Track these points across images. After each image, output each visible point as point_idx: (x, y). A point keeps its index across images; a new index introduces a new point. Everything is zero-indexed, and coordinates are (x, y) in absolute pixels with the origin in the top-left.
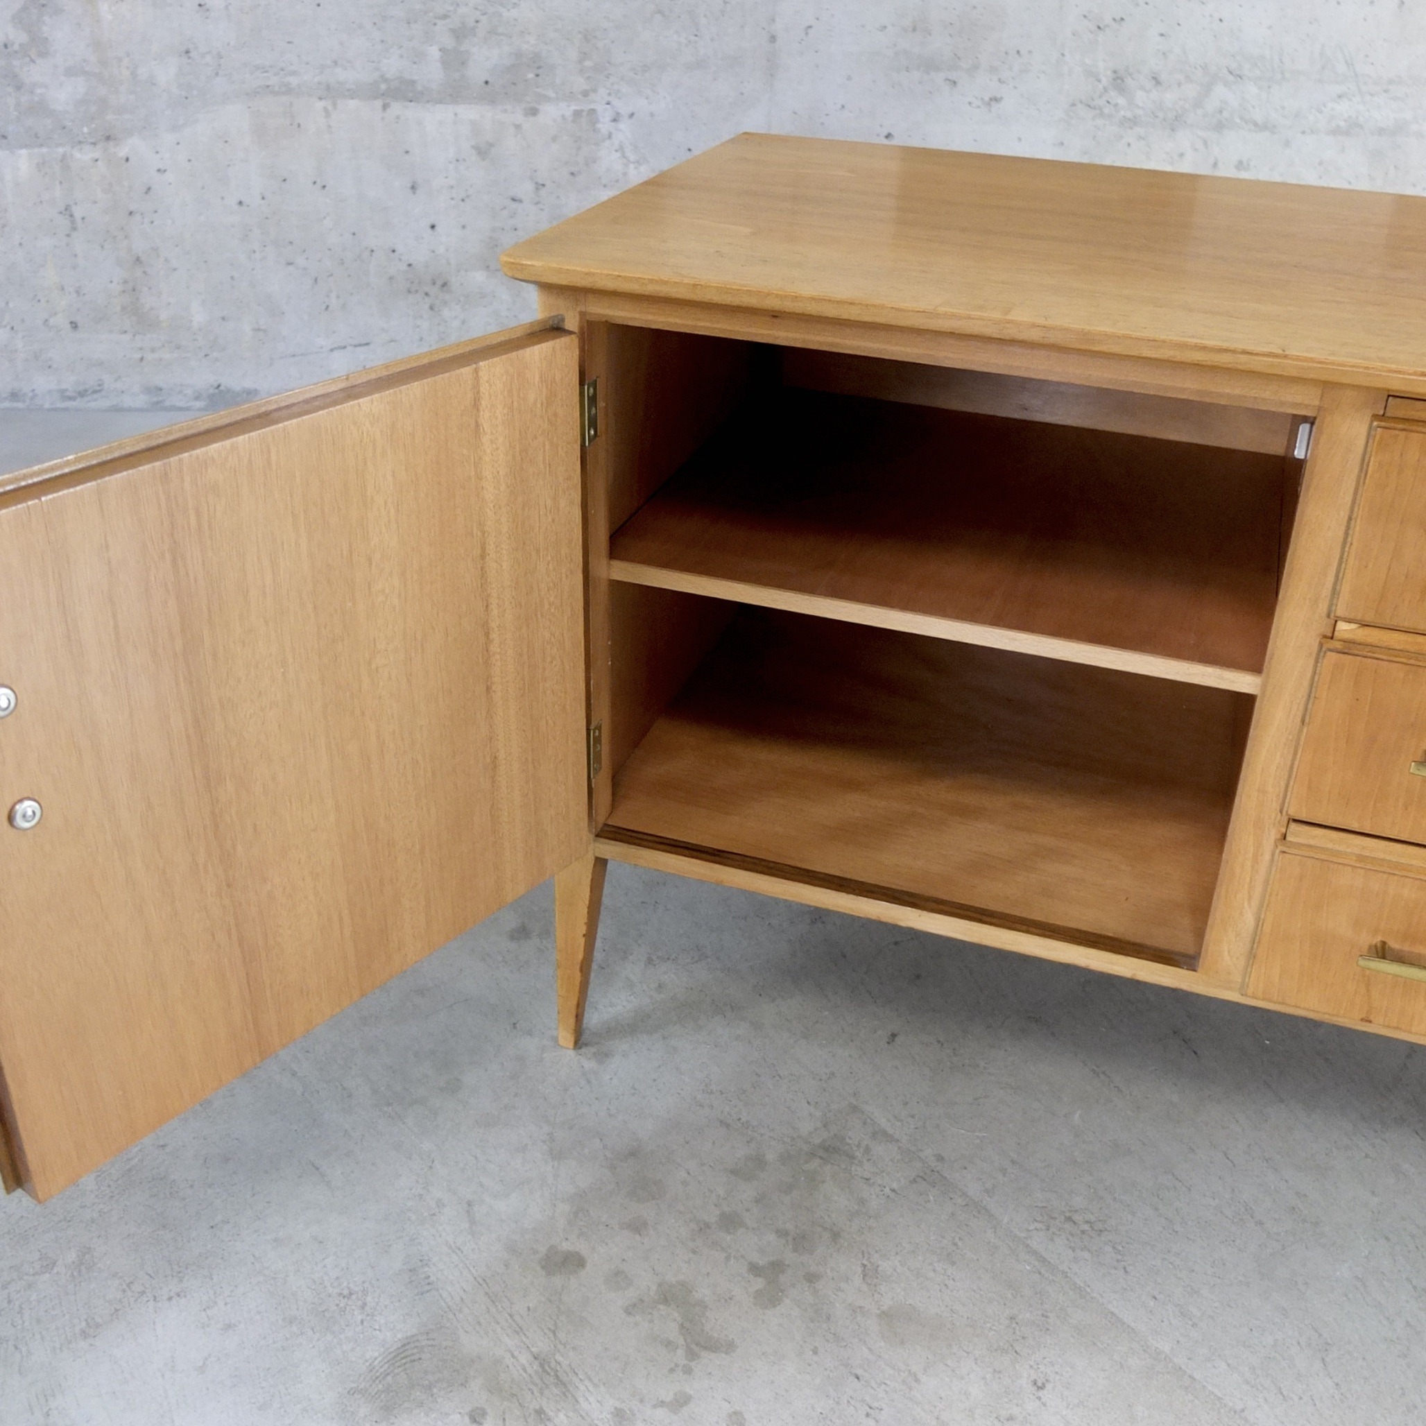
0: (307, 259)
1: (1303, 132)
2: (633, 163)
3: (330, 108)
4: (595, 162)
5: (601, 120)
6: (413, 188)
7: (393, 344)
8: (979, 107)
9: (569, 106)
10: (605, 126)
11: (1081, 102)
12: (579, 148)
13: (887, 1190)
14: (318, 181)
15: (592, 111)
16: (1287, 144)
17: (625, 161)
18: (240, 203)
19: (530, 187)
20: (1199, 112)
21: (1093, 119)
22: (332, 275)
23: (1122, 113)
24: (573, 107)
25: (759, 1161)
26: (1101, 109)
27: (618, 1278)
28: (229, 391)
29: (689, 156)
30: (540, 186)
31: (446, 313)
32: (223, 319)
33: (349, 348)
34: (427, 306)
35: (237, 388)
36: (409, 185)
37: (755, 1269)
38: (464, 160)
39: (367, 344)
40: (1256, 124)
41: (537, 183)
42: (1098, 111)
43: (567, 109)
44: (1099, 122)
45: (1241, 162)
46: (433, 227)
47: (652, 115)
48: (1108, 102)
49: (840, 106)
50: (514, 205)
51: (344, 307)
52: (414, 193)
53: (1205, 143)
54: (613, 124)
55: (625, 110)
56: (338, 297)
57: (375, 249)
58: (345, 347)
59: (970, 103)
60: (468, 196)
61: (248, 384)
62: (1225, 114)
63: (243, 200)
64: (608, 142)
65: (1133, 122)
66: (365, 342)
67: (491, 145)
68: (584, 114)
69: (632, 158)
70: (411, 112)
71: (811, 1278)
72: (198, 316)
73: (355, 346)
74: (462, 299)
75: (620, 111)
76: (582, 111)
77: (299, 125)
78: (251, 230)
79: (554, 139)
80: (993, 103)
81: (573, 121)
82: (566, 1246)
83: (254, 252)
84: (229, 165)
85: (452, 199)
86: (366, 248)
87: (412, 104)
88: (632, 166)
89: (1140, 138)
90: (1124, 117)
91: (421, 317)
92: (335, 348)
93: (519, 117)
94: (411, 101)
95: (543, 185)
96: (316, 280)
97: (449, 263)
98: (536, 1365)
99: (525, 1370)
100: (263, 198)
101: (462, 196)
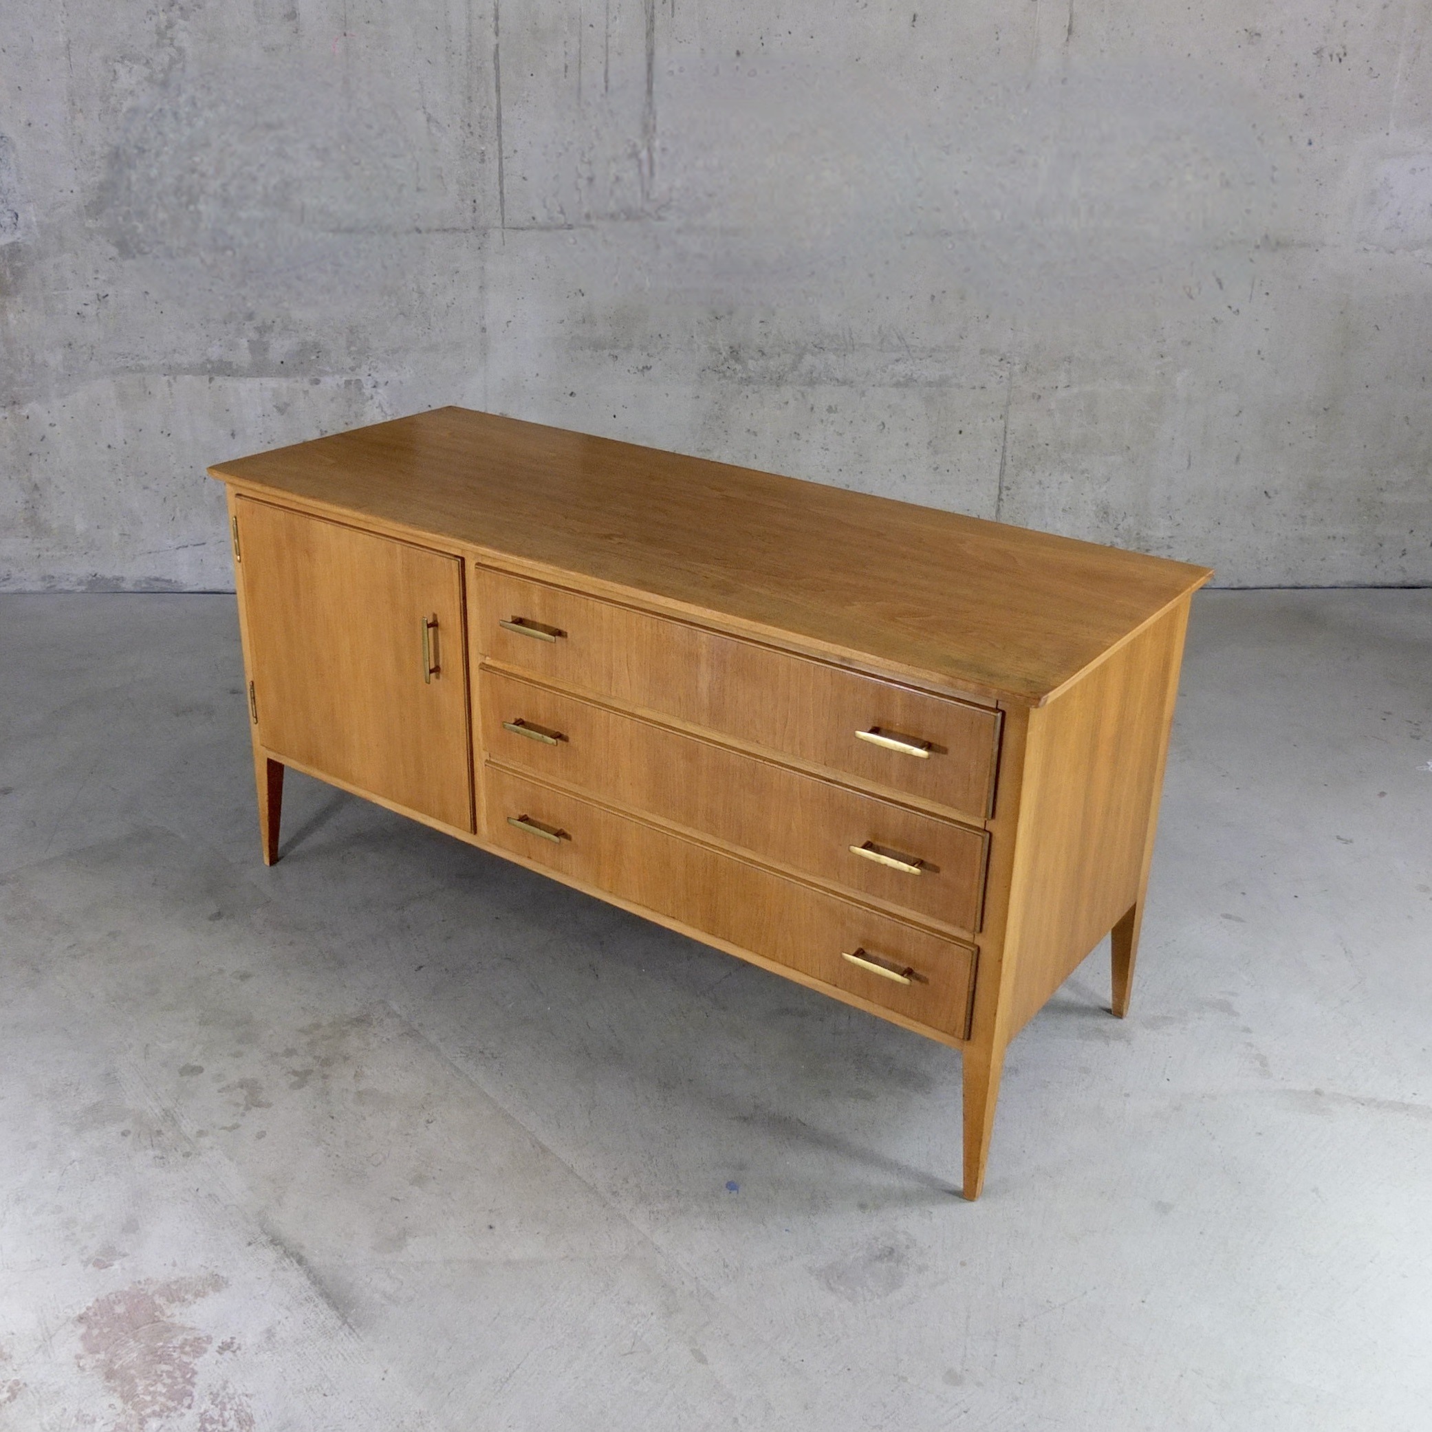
0: (158, 484)
1: (874, 386)
2: (390, 415)
3: (172, 381)
4: (362, 415)
5: (364, 385)
6: (233, 435)
7: (222, 543)
8: (635, 373)
9: (341, 378)
10: (368, 390)
11: (709, 368)
12: (350, 406)
13: (384, 1040)
14: (165, 430)
15: (359, 381)
16: (863, 394)
17: (383, 414)
18: (109, 447)
19: (316, 433)
20: (796, 373)
21: (719, 379)
22: (176, 496)
23: (740, 375)
24: (344, 378)
25: (317, 1026)
26: (723, 372)
27: (219, 1077)
28: (103, 578)
29: (429, 409)
32: (98, 527)
33: (190, 547)
35: (109, 575)
36: (230, 433)
37: (295, 1073)
38: (269, 415)
39: (204, 544)
40: (838, 381)
41: (321, 430)
42: (721, 374)
43: (340, 379)
44: (723, 381)
45: (830, 407)
47: (401, 382)
48: (729, 368)
49: (535, 374)
51: (186, 517)
52: (234, 438)
53: (803, 394)
54: (374, 389)
55: (381, 380)
56: (181, 511)
58: (187, 547)
59: (629, 371)
60: (272, 440)
61: (117, 574)
62: (814, 375)
63: (111, 444)
64: (370, 402)
65: (747, 381)
66: (202, 542)
67: (287, 405)
68: (353, 382)
70: (229, 383)
71: (325, 1077)
72: (80, 526)
73: (195, 545)
75: (378, 380)
76: (351, 381)
77: (150, 393)
78: (117, 465)
79: (332, 400)
80: (645, 370)
81: (345, 388)
82: (196, 1064)
83: (120, 480)
84: (100, 421)
85: (261, 442)
86: (200, 477)
87: (230, 378)
88: (389, 417)
89: (754, 392)
90: (742, 378)
92: (180, 547)
93: (306, 385)
94: (229, 376)
96: (165, 499)
98: (163, 1113)
99: (156, 1114)
100: (125, 443)
101: (269, 439)
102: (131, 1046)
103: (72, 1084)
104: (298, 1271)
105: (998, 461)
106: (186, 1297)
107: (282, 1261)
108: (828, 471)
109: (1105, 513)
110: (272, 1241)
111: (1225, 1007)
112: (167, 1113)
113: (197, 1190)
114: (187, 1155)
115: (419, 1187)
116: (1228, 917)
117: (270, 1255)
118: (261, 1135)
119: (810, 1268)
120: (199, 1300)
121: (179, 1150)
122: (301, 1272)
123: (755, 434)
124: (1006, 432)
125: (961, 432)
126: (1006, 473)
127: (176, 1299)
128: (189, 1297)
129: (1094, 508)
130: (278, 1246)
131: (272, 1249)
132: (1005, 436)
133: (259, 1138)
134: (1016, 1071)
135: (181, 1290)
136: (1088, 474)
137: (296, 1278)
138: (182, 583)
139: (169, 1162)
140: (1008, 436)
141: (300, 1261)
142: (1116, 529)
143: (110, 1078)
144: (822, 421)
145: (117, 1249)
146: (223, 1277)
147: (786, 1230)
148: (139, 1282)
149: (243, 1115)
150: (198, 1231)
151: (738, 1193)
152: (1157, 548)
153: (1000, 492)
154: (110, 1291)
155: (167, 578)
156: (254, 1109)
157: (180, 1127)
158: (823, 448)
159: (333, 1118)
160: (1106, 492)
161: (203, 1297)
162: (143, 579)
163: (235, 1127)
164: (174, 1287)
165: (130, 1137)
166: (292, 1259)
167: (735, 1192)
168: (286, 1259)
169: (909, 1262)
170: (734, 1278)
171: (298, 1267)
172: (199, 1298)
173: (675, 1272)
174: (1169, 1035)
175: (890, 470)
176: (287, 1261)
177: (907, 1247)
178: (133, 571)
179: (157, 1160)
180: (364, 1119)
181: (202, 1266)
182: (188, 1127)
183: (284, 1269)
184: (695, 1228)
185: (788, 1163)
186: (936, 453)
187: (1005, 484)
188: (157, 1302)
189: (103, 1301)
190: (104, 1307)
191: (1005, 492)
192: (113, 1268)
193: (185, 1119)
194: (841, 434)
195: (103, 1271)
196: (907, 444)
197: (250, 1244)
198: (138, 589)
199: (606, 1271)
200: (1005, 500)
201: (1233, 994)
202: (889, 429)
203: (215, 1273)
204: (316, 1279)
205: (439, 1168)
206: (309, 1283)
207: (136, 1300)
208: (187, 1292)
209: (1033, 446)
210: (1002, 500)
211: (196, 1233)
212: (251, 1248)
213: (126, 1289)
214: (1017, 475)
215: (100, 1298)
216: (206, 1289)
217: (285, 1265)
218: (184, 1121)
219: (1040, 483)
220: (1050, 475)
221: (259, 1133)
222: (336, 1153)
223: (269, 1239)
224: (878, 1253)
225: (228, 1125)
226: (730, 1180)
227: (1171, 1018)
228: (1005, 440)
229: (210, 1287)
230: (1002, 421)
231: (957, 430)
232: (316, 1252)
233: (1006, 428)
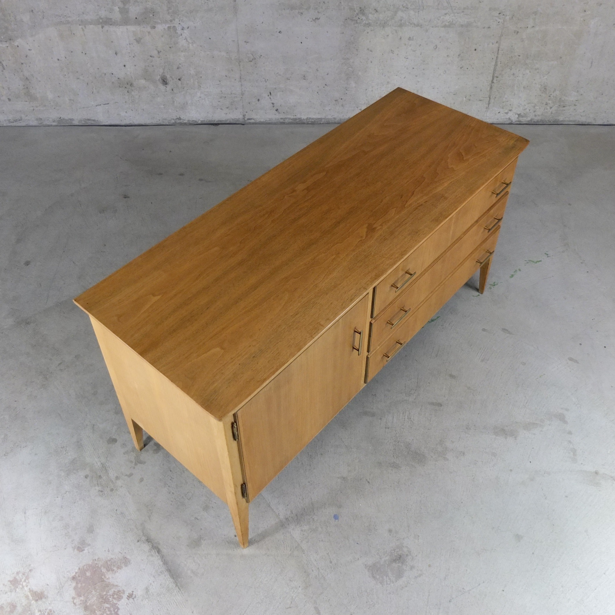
0: (83, 77)
1: (433, 27)
3: (84, 28)
4: (177, 43)
5: (177, 29)
6: (116, 54)
7: (116, 104)
8: (312, 21)
9: (166, 25)
10: (179, 31)
11: (349, 19)
12: (171, 39)
14: (83, 52)
15: (174, 27)
16: (427, 31)
17: (188, 43)
18: (58, 60)
19: (156, 52)
20: (393, 21)
21: (354, 24)
22: (93, 82)
23: (364, 22)
27: (124, 445)
28: (64, 119)
30: (159, 52)
31: (133, 93)
32: (59, 97)
33: (102, 105)
34: (126, 92)
35: (66, 118)
36: (115, 52)
38: (132, 44)
39: (108, 104)
40: (414, 24)
41: (158, 51)
42: (355, 22)
44: (356, 25)
45: (410, 37)
46: (125, 66)
47: (195, 27)
48: (359, 18)
49: (261, 22)
50: (151, 58)
51: (98, 92)
52: (117, 55)
53: (396, 31)
54: (182, 31)
55: (185, 26)
56: (96, 89)
57: (106, 73)
58: (100, 105)
59: (308, 19)
60: (135, 56)
61: (70, 117)
62: (403, 21)
63: (59, 58)
64: (181, 37)
65: (369, 25)
67: (141, 39)
68: (172, 27)
69: (190, 42)
70: (112, 29)
72: (50, 96)
73: (104, 104)
74: (138, 89)
76: (170, 26)
77: (74, 34)
78: (63, 68)
79: (162, 36)
80: (317, 19)
81: (168, 30)
82: (114, 437)
83: (65, 75)
84: (52, 48)
85: (130, 57)
86: (103, 73)
88: (190, 44)
89: (371, 30)
91: (125, 95)
92: (98, 105)
93: (149, 29)
94: (111, 25)
95: (161, 51)
96: (88, 84)
97: (132, 78)
98: (101, 465)
99: (99, 466)
100: (66, 58)
101: (133, 55)
102: (87, 425)
103: (64, 447)
104: (158, 557)
105: (494, 64)
106: (114, 569)
107: (151, 551)
108: (407, 69)
109: (545, 89)
110: (147, 540)
111: (562, 418)
112: (103, 466)
113: (117, 510)
114: (112, 490)
115: (207, 512)
116: (571, 359)
117: (146, 547)
118: (142, 480)
119: (365, 565)
120: (119, 571)
121: (109, 487)
122: (159, 557)
123: (371, 51)
124: (498, 50)
125: (475, 50)
126: (497, 69)
127: (110, 570)
128: (115, 569)
129: (540, 86)
130: (150, 543)
131: (147, 544)
132: (498, 52)
133: (141, 482)
134: (464, 453)
135: (112, 565)
136: (539, 70)
137: (157, 560)
138: (100, 121)
139: (105, 494)
140: (500, 51)
141: (159, 551)
142: (550, 96)
143: (79, 445)
144: (405, 44)
145: (86, 541)
146: (128, 559)
147: (357, 543)
148: (95, 560)
149: (134, 468)
150: (117, 533)
151: (338, 521)
152: (569, 106)
153: (493, 79)
154: (84, 564)
155: (93, 119)
156: (139, 465)
157: (108, 474)
158: (405, 58)
159: (171, 471)
160: (546, 79)
161: (120, 569)
162: (82, 119)
163: (131, 475)
164: (109, 563)
165: (89, 478)
166: (155, 550)
167: (337, 521)
168: (153, 550)
169: (407, 563)
170: (334, 569)
171: (158, 554)
172: (119, 570)
173: (310, 565)
174: (534, 434)
175: (438, 68)
176: (154, 551)
177: (407, 555)
178: (77, 117)
179: (100, 492)
180: (184, 472)
181: (120, 552)
182: (112, 474)
183: (152, 556)
184: (319, 540)
185: (360, 505)
186: (462, 60)
187: (496, 75)
188: (103, 571)
189: (82, 569)
190: (82, 571)
191: (495, 79)
192: (85, 552)
193: (110, 469)
194: (415, 51)
195: (81, 553)
196: (448, 56)
197: (138, 541)
198: (81, 124)
199: (282, 562)
200: (495, 83)
201: (567, 410)
202: (439, 48)
203: (125, 556)
204: (165, 563)
205: (215, 501)
206: (161, 563)
207: (94, 569)
208: (114, 566)
209: (512, 57)
210: (494, 82)
211: (117, 534)
212: (139, 543)
213: (90, 563)
214: (502, 71)
215: (80, 568)
216: (122, 565)
217: (153, 553)
218: (110, 471)
219: (514, 74)
220: (519, 70)
221: (141, 478)
222: (172, 491)
223: (146, 539)
224: (394, 558)
225: (128, 474)
226: (335, 514)
227: (537, 424)
228: (498, 54)
229: (123, 564)
230: (497, 45)
231: (474, 49)
232: (165, 547)
233: (499, 48)
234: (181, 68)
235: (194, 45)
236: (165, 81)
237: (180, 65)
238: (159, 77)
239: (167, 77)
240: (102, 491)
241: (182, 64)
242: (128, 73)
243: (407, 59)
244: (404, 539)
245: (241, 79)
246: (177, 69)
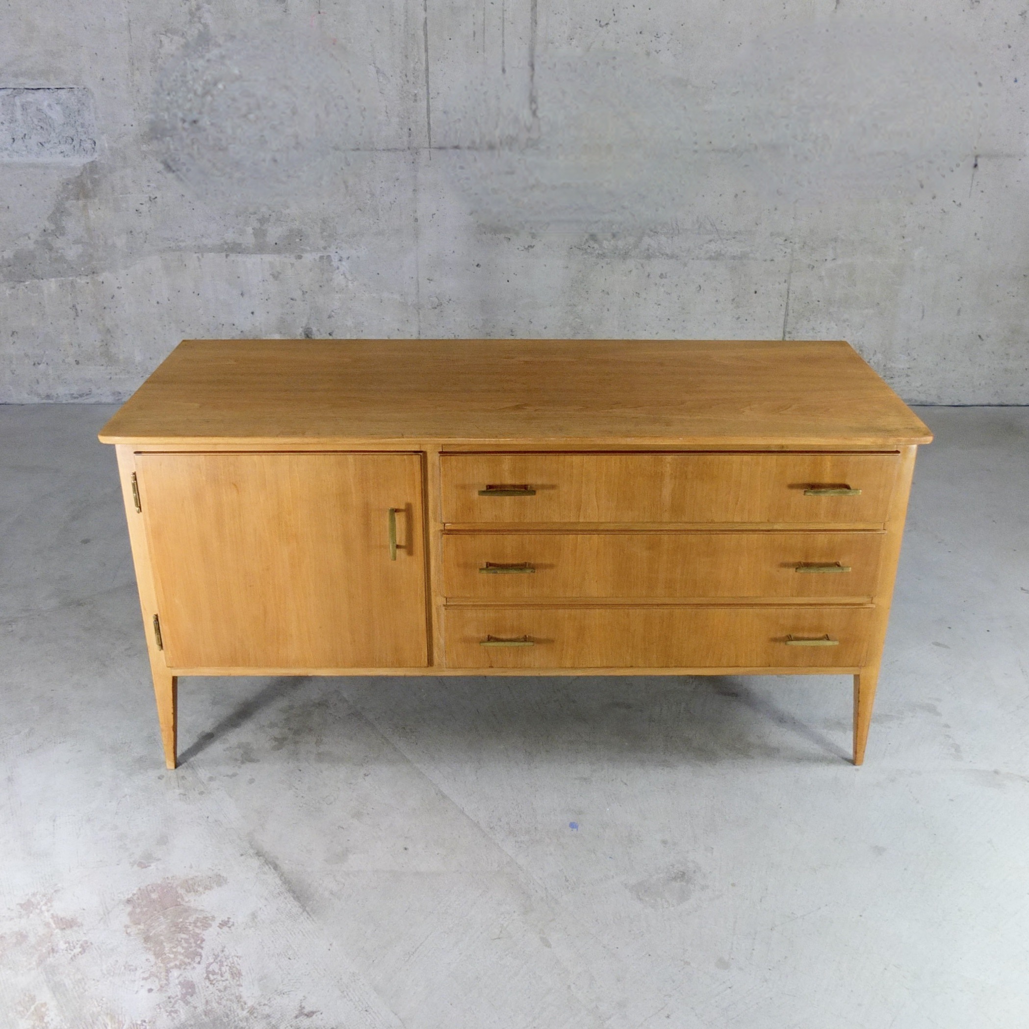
1: (693, 259)
2: (351, 281)
3: (200, 257)
4: (331, 280)
5: (333, 260)
6: (242, 294)
8: (523, 250)
9: (317, 254)
10: (335, 263)
11: (575, 247)
12: (323, 274)
13: (337, 718)
14: (195, 292)
15: (329, 256)
16: (685, 265)
17: (346, 280)
18: (158, 303)
19: (301, 293)
20: (637, 250)
21: (582, 255)
23: (597, 252)
24: (320, 254)
26: (586, 249)
30: (304, 293)
32: (151, 359)
36: (240, 293)
37: (276, 739)
38: (267, 281)
40: (667, 255)
41: (303, 291)
42: (584, 251)
43: (316, 256)
44: (585, 256)
45: (662, 274)
46: (253, 313)
47: (358, 257)
48: (589, 246)
49: (452, 251)
50: (292, 302)
52: (243, 297)
53: (642, 265)
54: (339, 262)
55: (345, 256)
57: (224, 324)
59: (518, 249)
60: (269, 298)
62: (650, 251)
63: (159, 301)
64: (337, 271)
65: (603, 256)
67: (279, 273)
68: (325, 258)
69: (350, 278)
70: (240, 258)
71: (296, 743)
72: (138, 358)
75: (342, 256)
76: (323, 256)
77: (185, 265)
78: (163, 316)
79: (311, 270)
80: (529, 248)
81: (320, 261)
82: (208, 731)
84: (152, 285)
87: (240, 254)
89: (607, 264)
90: (598, 254)
93: (293, 259)
94: (239, 253)
95: (306, 292)
97: (261, 330)
100: (169, 300)
101: (267, 298)
103: (125, 743)
104: (274, 875)
105: (784, 313)
106: (199, 889)
107: (264, 868)
108: (660, 320)
109: (860, 351)
110: (257, 853)
111: (932, 709)
113: (208, 817)
114: (201, 793)
115: (358, 820)
116: (937, 644)
117: (255, 862)
118: (252, 781)
119: (626, 884)
120: (207, 892)
121: (196, 789)
122: (276, 875)
124: (788, 292)
125: (756, 292)
126: (788, 321)
127: (192, 890)
128: (200, 889)
130: (261, 857)
131: (257, 859)
132: (788, 295)
133: (250, 783)
135: (195, 884)
136: (849, 322)
137: (272, 879)
139: (189, 798)
140: (790, 295)
141: (276, 867)
143: (151, 740)
144: (656, 284)
145: (153, 855)
146: (223, 877)
147: (610, 857)
148: (168, 878)
149: (240, 767)
151: (577, 830)
152: (899, 376)
153: (784, 335)
154: (149, 883)
156: (247, 763)
157: (197, 774)
158: (656, 303)
159: (300, 770)
160: (861, 335)
161: (210, 889)
163: (234, 775)
164: (190, 882)
165: (164, 780)
166: (270, 866)
167: (575, 830)
168: (266, 866)
169: (695, 882)
170: (572, 889)
171: (274, 871)
172: (207, 890)
173: (531, 884)
174: (890, 728)
175: (705, 319)
176: (267, 867)
177: (695, 872)
179: (181, 795)
180: (322, 772)
181: (210, 869)
182: (203, 774)
183: (265, 873)
184: (547, 854)
185: (613, 811)
186: (738, 307)
187: (787, 330)
188: (179, 892)
189: (143, 890)
190: (145, 893)
191: (788, 335)
192: (150, 868)
194: (669, 294)
195: (144, 869)
196: (717, 301)
197: (242, 855)
199: (484, 882)
201: (937, 700)
202: (704, 290)
203: (218, 874)
204: (286, 882)
205: (372, 807)
206: (281, 883)
207: (165, 890)
208: (199, 886)
209: (808, 303)
211: (206, 846)
212: (243, 858)
213: (159, 882)
214: (797, 323)
215: (141, 888)
216: (212, 885)
217: (265, 870)
218: (200, 770)
219: (813, 329)
220: (821, 323)
221: (250, 779)
222: (302, 795)
223: (255, 852)
224: (674, 876)
225: (230, 773)
226: (572, 821)
227: (892, 715)
228: (788, 298)
229: (215, 883)
230: (786, 284)
231: (754, 291)
232: (287, 862)
233: (788, 289)
234: (333, 317)
235: (355, 283)
236: (310, 336)
237: (333, 313)
238: (301, 330)
239: (312, 330)
240: (185, 795)
241: (335, 311)
242: (257, 324)
243: (659, 306)
244: (688, 852)
245: (419, 334)
246: (328, 318)
